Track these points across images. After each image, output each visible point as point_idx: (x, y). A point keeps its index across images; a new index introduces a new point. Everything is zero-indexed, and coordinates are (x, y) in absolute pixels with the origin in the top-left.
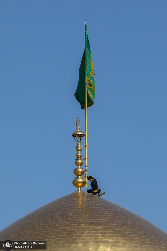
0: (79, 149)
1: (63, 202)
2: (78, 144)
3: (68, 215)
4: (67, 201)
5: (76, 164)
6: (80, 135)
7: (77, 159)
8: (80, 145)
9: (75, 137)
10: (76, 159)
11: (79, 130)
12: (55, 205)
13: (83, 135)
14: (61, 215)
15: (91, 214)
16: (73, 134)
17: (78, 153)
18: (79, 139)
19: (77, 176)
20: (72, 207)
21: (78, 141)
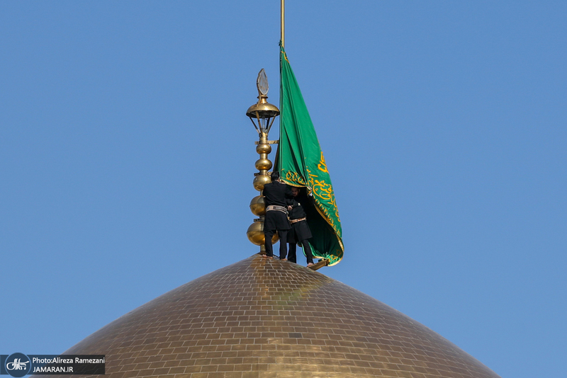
0: (263, 149)
1: (224, 282)
2: (261, 135)
3: (236, 313)
4: (234, 279)
5: (255, 186)
6: (266, 114)
7: (260, 174)
8: (267, 139)
9: (255, 117)
10: (255, 174)
11: (263, 101)
12: (203, 287)
13: (275, 112)
14: (218, 314)
15: (293, 313)
16: (249, 109)
17: (261, 159)
18: (263, 122)
19: (259, 218)
20: (245, 294)
21: (261, 129)
